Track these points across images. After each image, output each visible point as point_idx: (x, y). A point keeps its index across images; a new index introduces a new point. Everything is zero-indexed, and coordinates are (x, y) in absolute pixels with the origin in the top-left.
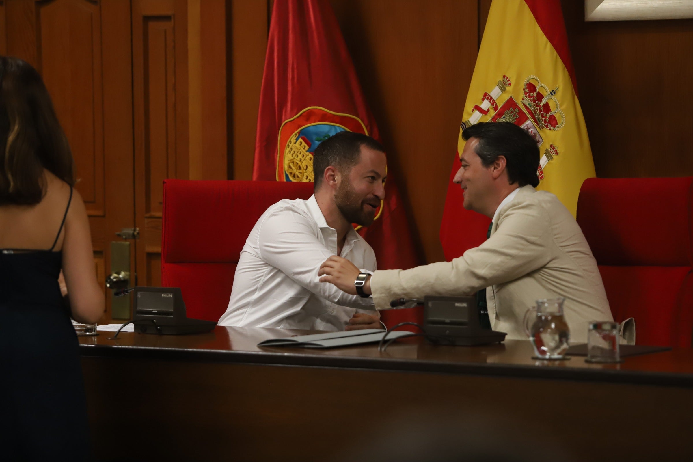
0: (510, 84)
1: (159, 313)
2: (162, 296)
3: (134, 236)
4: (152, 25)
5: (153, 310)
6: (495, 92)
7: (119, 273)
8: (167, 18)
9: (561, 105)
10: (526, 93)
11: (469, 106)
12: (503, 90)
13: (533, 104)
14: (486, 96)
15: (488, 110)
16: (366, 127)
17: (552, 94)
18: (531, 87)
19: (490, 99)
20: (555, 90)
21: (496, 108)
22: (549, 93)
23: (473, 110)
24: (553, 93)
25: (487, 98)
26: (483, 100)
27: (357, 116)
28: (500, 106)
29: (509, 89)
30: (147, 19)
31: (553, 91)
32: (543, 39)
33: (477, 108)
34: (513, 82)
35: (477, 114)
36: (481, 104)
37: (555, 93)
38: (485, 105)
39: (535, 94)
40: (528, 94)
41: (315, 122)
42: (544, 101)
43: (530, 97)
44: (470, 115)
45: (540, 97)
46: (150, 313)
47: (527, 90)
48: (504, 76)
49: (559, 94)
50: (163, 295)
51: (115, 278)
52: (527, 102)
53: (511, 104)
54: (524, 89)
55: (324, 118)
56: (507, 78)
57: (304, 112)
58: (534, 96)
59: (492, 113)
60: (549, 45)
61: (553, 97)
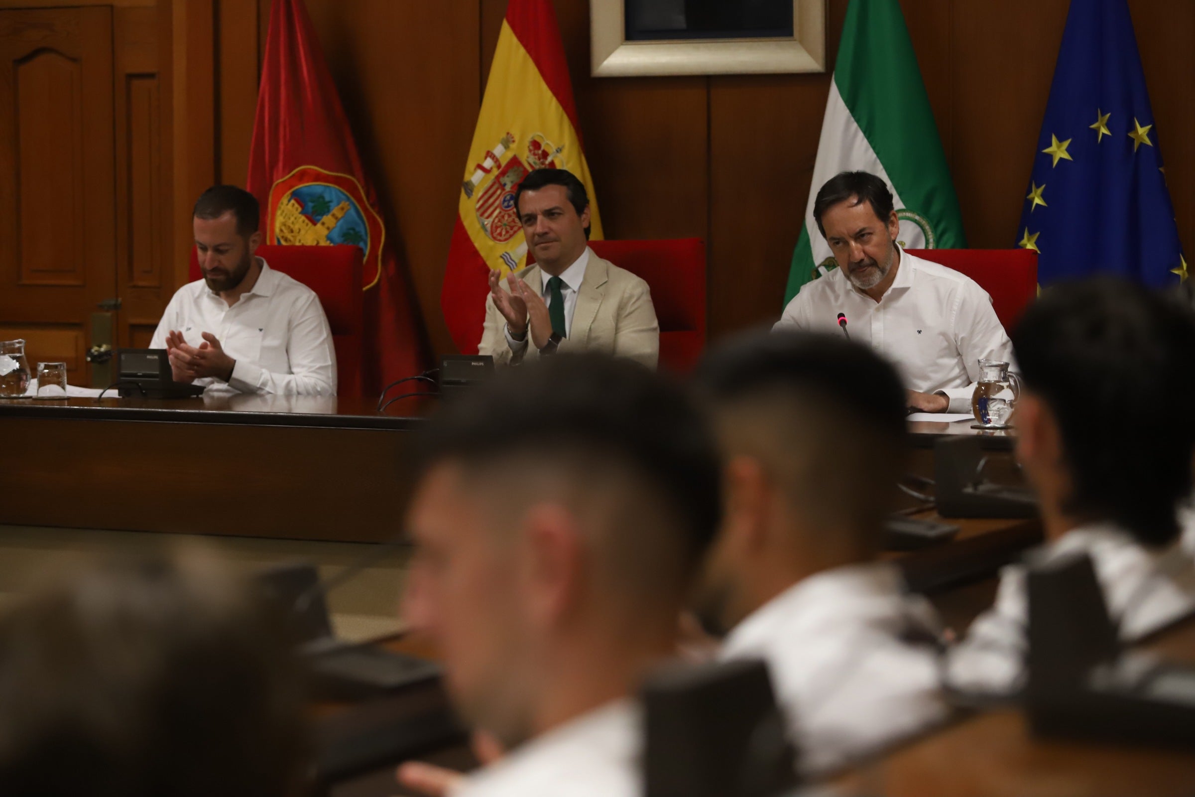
0: (514, 141)
1: (144, 376)
3: (116, 307)
4: (136, 83)
5: (137, 373)
6: (499, 150)
7: (100, 346)
8: (151, 76)
10: (530, 151)
11: (471, 165)
12: (507, 147)
13: (538, 162)
14: (489, 154)
15: (491, 168)
16: (363, 187)
17: (557, 152)
18: (536, 145)
19: (493, 157)
20: (560, 147)
21: (499, 167)
22: (555, 150)
23: (475, 170)
24: (558, 150)
25: (490, 157)
26: (486, 158)
27: (352, 174)
28: (504, 163)
29: (513, 146)
30: (131, 77)
31: (558, 148)
32: (548, 94)
33: (480, 167)
34: (517, 138)
35: (480, 173)
36: (484, 162)
37: (561, 150)
38: (488, 163)
39: (540, 152)
40: (532, 152)
41: (308, 182)
42: (549, 159)
43: (535, 154)
44: (472, 174)
45: (545, 155)
46: (135, 376)
47: (531, 148)
48: (508, 133)
49: (565, 151)
50: (149, 357)
51: (96, 351)
52: (532, 159)
53: (515, 162)
54: (529, 147)
55: (318, 177)
56: (511, 135)
57: (297, 172)
58: (538, 154)
59: (496, 172)
60: (554, 101)
61: (559, 155)
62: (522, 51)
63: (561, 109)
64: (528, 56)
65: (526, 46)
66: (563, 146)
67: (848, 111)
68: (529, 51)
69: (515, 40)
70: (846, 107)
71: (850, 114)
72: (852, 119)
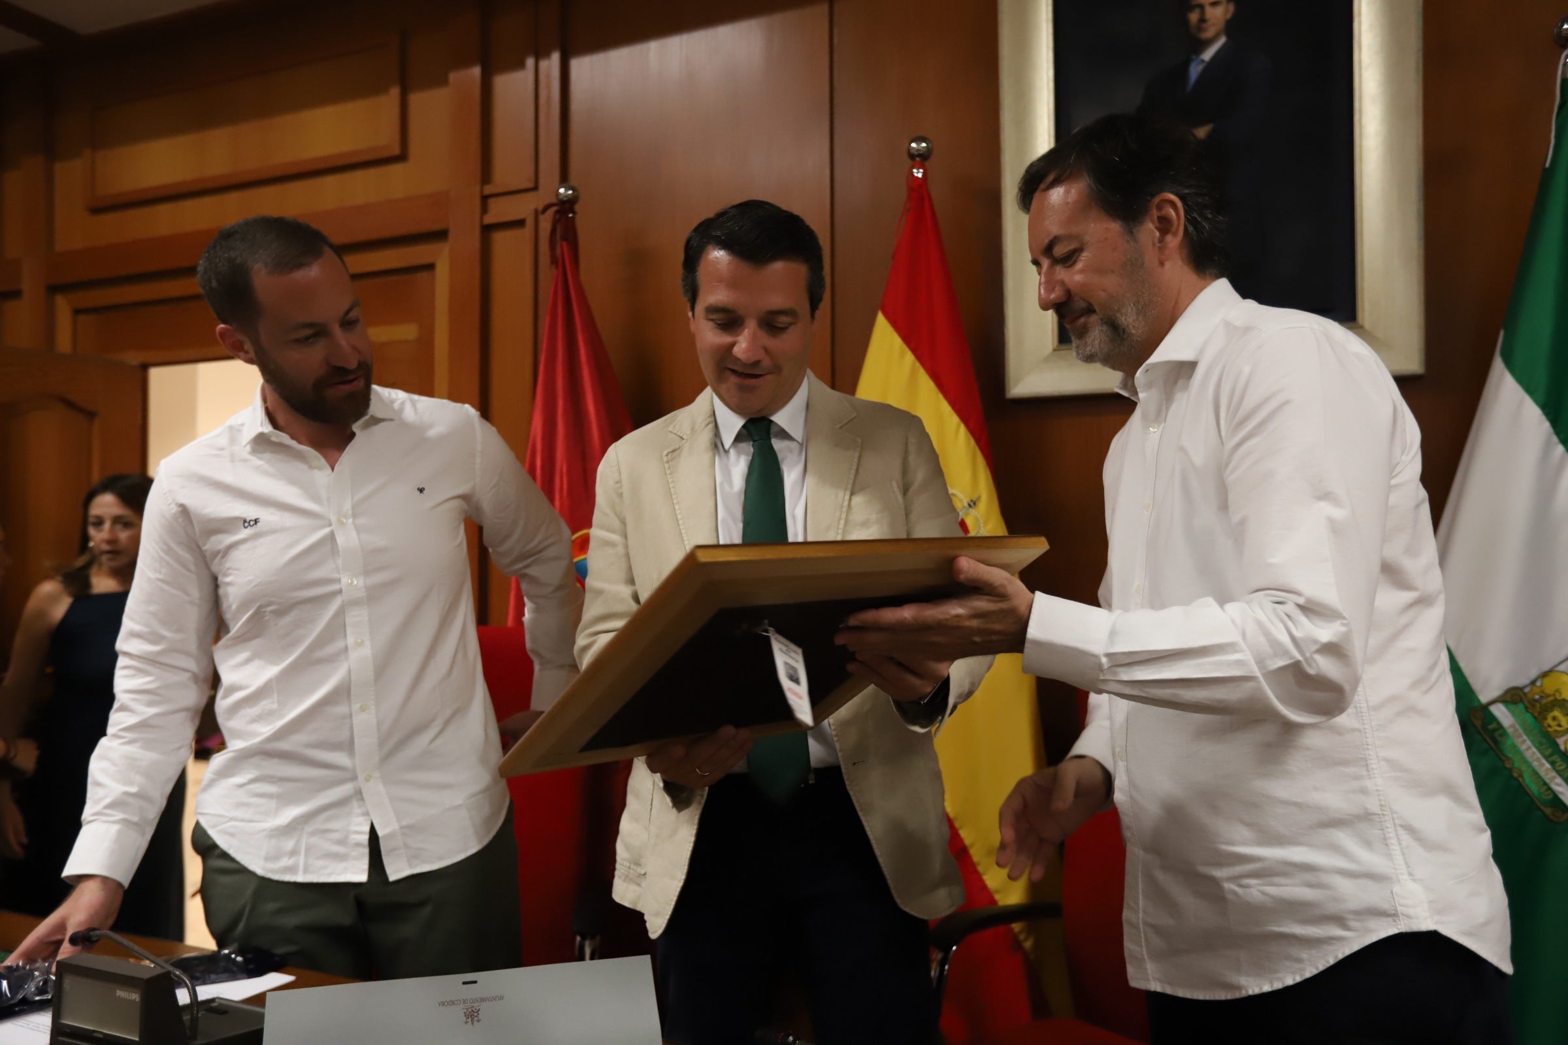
2: (118, 994)
5: (94, 1031)
9: (986, 523)
17: (970, 506)
20: (974, 499)
22: (966, 504)
24: (972, 504)
31: (972, 501)
37: (975, 504)
49: (982, 505)
57: (577, 539)
60: (963, 428)
61: (973, 511)
62: (909, 357)
63: (972, 442)
64: (918, 364)
65: (914, 351)
66: (979, 498)
67: (1547, 425)
68: (919, 357)
69: (897, 341)
70: (1544, 418)
71: (1551, 430)
72: (1555, 439)
